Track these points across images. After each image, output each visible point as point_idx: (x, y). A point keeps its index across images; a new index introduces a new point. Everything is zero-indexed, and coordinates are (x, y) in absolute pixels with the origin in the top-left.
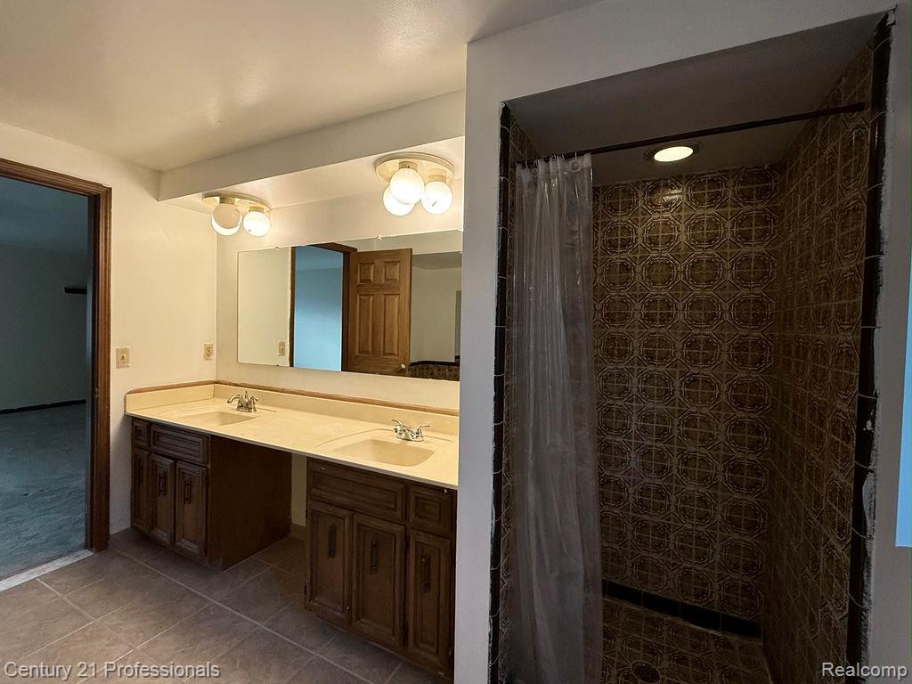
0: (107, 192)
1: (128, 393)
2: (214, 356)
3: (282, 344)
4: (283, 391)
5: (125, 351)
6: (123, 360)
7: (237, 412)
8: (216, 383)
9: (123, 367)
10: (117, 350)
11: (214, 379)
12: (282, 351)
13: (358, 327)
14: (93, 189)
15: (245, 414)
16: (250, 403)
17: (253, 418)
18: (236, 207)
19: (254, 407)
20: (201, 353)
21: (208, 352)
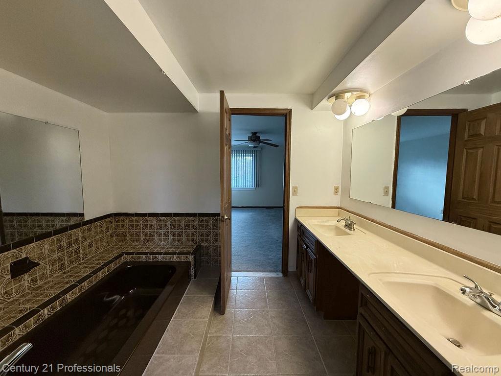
0: (290, 112)
1: (297, 208)
2: (340, 193)
3: (387, 188)
4: (373, 221)
5: (296, 188)
6: (295, 192)
7: (343, 228)
8: (340, 208)
9: (295, 195)
10: (293, 187)
11: (339, 206)
12: (386, 193)
13: (462, 176)
14: (285, 112)
15: (347, 231)
16: (351, 224)
17: (350, 235)
18: (344, 100)
19: (353, 228)
20: (333, 190)
21: (336, 190)
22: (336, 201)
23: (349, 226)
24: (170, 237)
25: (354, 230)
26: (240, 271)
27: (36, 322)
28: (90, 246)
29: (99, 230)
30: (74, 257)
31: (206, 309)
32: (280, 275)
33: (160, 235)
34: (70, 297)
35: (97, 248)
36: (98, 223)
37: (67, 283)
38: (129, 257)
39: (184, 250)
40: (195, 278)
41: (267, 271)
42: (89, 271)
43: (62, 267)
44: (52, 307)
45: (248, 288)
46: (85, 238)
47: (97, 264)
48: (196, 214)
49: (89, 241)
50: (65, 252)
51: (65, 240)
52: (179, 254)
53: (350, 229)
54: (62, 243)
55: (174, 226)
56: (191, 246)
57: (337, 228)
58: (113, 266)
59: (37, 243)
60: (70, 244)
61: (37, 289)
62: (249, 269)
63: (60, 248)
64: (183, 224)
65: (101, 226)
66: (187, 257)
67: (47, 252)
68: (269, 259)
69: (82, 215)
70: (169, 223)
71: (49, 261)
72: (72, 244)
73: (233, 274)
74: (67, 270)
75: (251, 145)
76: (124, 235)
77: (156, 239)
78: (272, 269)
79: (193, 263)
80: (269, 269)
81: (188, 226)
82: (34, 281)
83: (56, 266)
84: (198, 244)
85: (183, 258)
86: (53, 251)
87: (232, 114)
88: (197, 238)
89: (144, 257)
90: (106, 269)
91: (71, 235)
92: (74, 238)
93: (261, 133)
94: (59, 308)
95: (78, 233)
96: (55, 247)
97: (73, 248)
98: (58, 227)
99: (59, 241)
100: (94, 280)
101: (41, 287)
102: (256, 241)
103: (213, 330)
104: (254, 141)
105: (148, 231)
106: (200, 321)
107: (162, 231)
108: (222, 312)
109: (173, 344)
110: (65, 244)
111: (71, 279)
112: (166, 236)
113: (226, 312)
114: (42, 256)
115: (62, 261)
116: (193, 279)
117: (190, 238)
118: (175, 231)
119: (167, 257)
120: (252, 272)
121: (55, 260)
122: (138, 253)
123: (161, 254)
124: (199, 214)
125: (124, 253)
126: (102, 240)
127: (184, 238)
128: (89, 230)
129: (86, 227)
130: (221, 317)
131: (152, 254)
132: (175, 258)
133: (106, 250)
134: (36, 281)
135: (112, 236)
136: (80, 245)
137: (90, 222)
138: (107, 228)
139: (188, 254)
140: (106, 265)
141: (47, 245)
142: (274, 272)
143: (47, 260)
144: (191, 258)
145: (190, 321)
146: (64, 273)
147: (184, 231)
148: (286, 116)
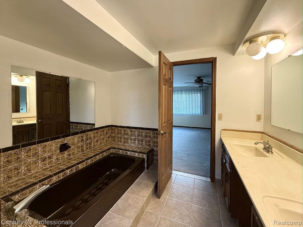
0: (215, 59)
1: (222, 130)
2: (262, 120)
5: (221, 114)
6: (220, 118)
7: (262, 150)
8: (263, 133)
9: (220, 120)
10: (218, 114)
11: (262, 131)
14: (211, 60)
15: (265, 153)
16: (269, 148)
17: (267, 157)
18: (257, 43)
19: (272, 151)
20: (255, 118)
21: (259, 118)
22: (259, 127)
23: (268, 149)
24: (137, 142)
25: (272, 153)
26: (179, 171)
27: (63, 176)
28: (97, 141)
29: (102, 133)
30: (88, 146)
31: (147, 192)
32: (209, 180)
33: (131, 139)
34: (80, 167)
35: (101, 143)
36: (102, 130)
37: (82, 159)
38: (114, 150)
39: (142, 151)
40: (147, 169)
41: (199, 175)
42: (93, 154)
43: (82, 150)
44: (71, 170)
45: (181, 184)
46: (95, 137)
47: (98, 152)
48: (151, 129)
49: (97, 139)
50: (85, 143)
51: (85, 137)
52: (139, 152)
53: (268, 152)
54: (83, 138)
55: (139, 135)
56: (147, 148)
57: (257, 150)
58: (105, 154)
59: (72, 136)
60: (87, 139)
61: (69, 159)
62: (186, 171)
63: (82, 140)
64: (144, 135)
65: (103, 131)
66: (143, 155)
67: (76, 142)
68: (203, 166)
69: (94, 125)
70: (137, 133)
71: (77, 146)
72: (88, 139)
73: (174, 172)
74: (85, 152)
75: (197, 86)
76: (114, 137)
77: (129, 142)
78: (204, 174)
79: (146, 159)
80: (201, 173)
81: (146, 136)
82: (69, 155)
83: (80, 150)
84: (152, 148)
85: (141, 155)
86: (78, 141)
87: (174, 65)
88: (152, 144)
89: (121, 151)
90: (101, 155)
91: (88, 134)
92: (89, 136)
93: (204, 77)
94: (74, 171)
95: (91, 134)
96: (80, 140)
97: (89, 141)
98: (83, 130)
99: (82, 137)
100: (94, 160)
101: (72, 159)
102: (197, 152)
103: (149, 207)
104: (199, 82)
105: (126, 136)
106: (141, 199)
107: (133, 137)
108: (159, 197)
109: (121, 208)
110: (85, 139)
111: (84, 157)
112: (135, 141)
113: (162, 197)
114: (73, 144)
115: (83, 147)
116: (146, 170)
117: (148, 143)
118: (139, 138)
119: (133, 153)
120: (188, 173)
121: (80, 146)
122: (118, 149)
123: (122, 149)
124: (153, 129)
125: (112, 147)
126: (103, 139)
127: (144, 143)
128: (97, 133)
129: (95, 131)
130: (157, 199)
131: (125, 150)
132: (136, 155)
133: (105, 145)
134: (70, 156)
135: (109, 137)
136: (92, 140)
137: (98, 129)
138: (107, 133)
139: (144, 153)
140: (101, 152)
141: (76, 138)
142: (204, 176)
143: (76, 146)
144: (145, 156)
145: (135, 197)
146: (83, 154)
147: (144, 139)
148: (212, 62)
